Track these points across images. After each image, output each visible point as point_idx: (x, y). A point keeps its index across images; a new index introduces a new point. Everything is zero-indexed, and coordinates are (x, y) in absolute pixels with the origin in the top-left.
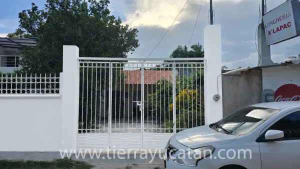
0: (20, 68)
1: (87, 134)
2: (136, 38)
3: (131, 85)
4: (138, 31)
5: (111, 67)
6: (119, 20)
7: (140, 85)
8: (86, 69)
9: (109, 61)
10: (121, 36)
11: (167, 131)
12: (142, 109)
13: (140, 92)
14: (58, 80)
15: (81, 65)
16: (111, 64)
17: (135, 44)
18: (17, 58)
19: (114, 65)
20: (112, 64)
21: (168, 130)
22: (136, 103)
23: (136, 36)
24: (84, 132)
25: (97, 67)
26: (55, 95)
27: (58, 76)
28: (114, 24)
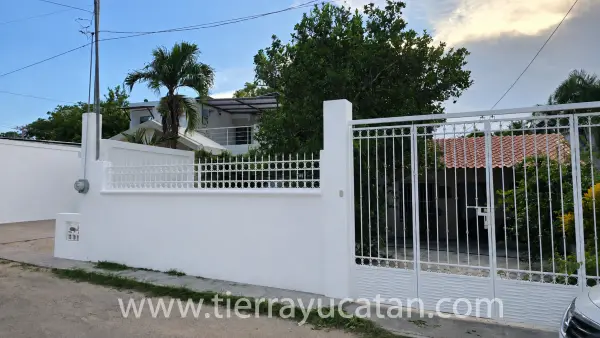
0: (256, 144)
1: (371, 267)
2: (464, 68)
3: (460, 170)
4: (467, 53)
5: (414, 135)
6: (426, 36)
7: (482, 171)
8: (364, 141)
9: (410, 123)
10: (430, 69)
11: (560, 280)
12: (490, 225)
13: (482, 185)
14: (317, 165)
15: (356, 134)
16: (414, 128)
17: (463, 81)
18: (250, 129)
19: (420, 131)
20: (416, 129)
21: (563, 278)
22: (475, 210)
23: (465, 63)
24: (367, 262)
25: (385, 136)
26: (313, 190)
27: (317, 156)
28: (414, 47)
